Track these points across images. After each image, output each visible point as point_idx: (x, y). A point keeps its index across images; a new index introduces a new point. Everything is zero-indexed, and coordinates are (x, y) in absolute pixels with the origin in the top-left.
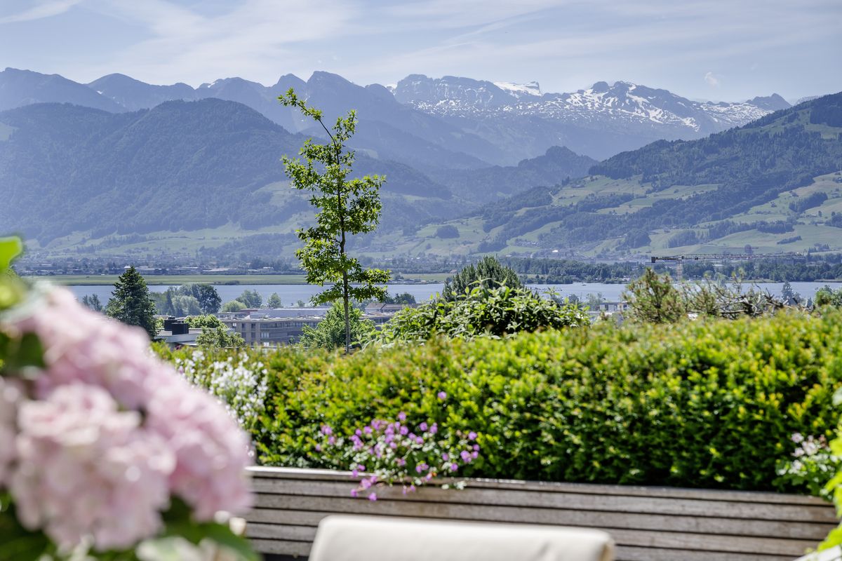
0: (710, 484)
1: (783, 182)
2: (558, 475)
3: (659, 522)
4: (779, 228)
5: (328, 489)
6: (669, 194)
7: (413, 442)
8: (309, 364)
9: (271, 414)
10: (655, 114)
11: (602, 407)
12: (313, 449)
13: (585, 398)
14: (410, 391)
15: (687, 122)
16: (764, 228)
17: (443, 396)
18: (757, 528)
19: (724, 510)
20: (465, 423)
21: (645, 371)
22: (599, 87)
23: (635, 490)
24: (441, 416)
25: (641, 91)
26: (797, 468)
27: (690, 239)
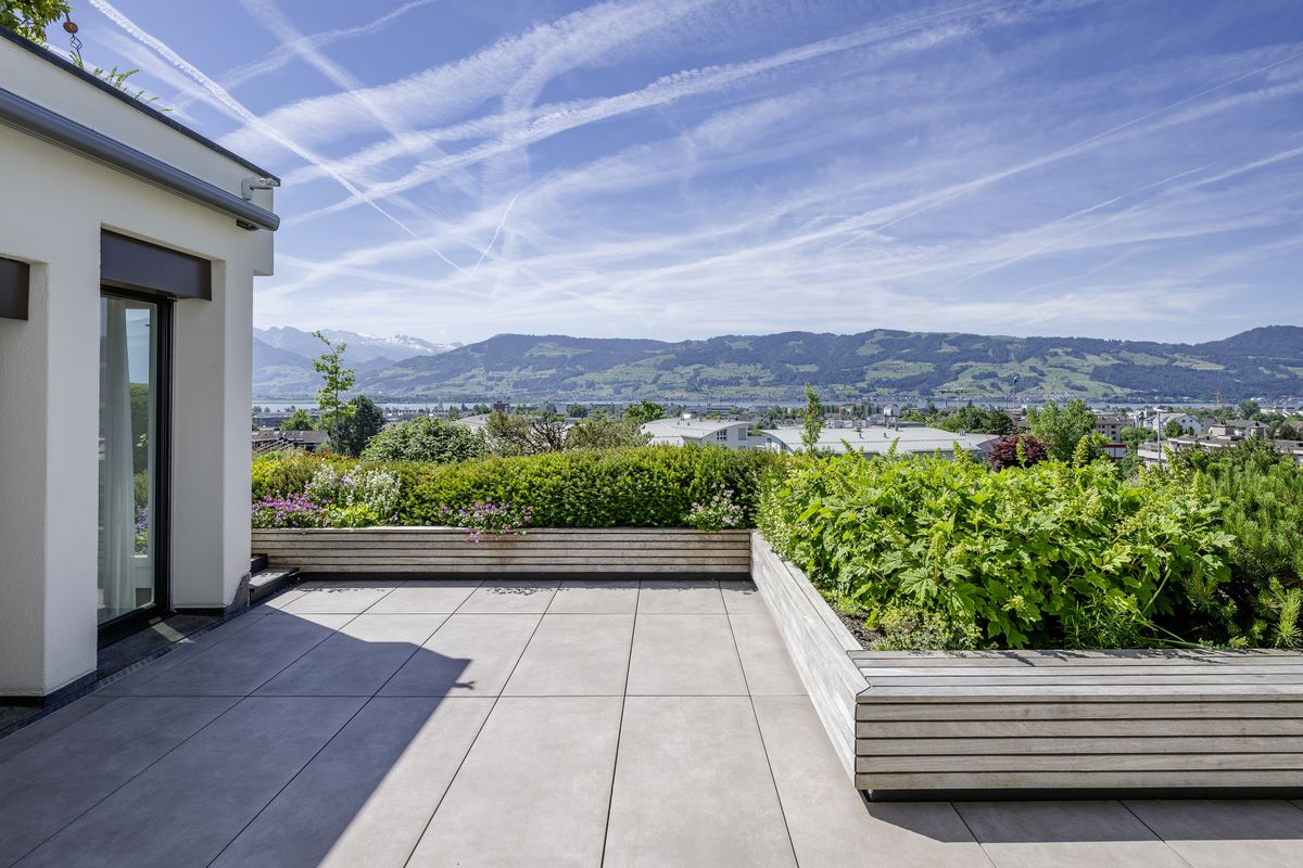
0: (650, 526)
1: (461, 370)
2: (573, 525)
3: (626, 545)
4: (460, 386)
5: (448, 537)
6: (422, 374)
7: (494, 512)
8: (421, 470)
9: (405, 497)
10: (417, 347)
11: (595, 492)
12: (433, 515)
13: (585, 487)
14: (489, 486)
15: (429, 350)
16: (455, 386)
17: (509, 488)
18: (674, 545)
19: (658, 537)
20: (522, 501)
21: (614, 473)
22: (397, 337)
23: (614, 531)
24: (509, 499)
25: (412, 339)
26: (693, 517)
27: (429, 389)
